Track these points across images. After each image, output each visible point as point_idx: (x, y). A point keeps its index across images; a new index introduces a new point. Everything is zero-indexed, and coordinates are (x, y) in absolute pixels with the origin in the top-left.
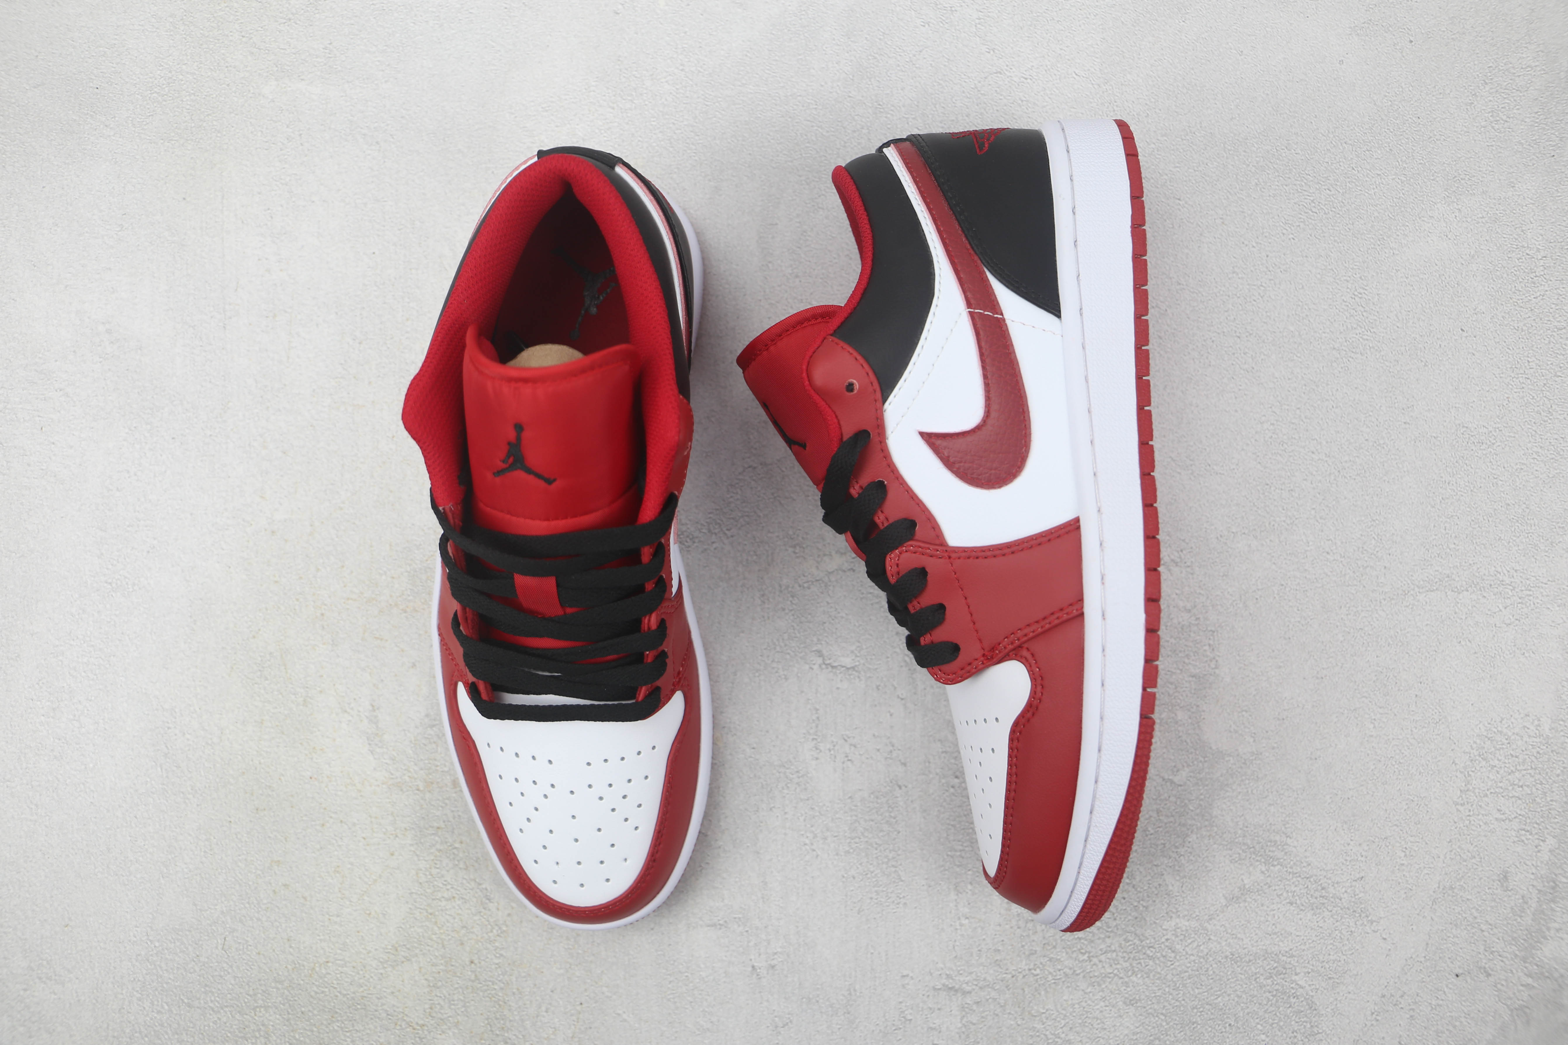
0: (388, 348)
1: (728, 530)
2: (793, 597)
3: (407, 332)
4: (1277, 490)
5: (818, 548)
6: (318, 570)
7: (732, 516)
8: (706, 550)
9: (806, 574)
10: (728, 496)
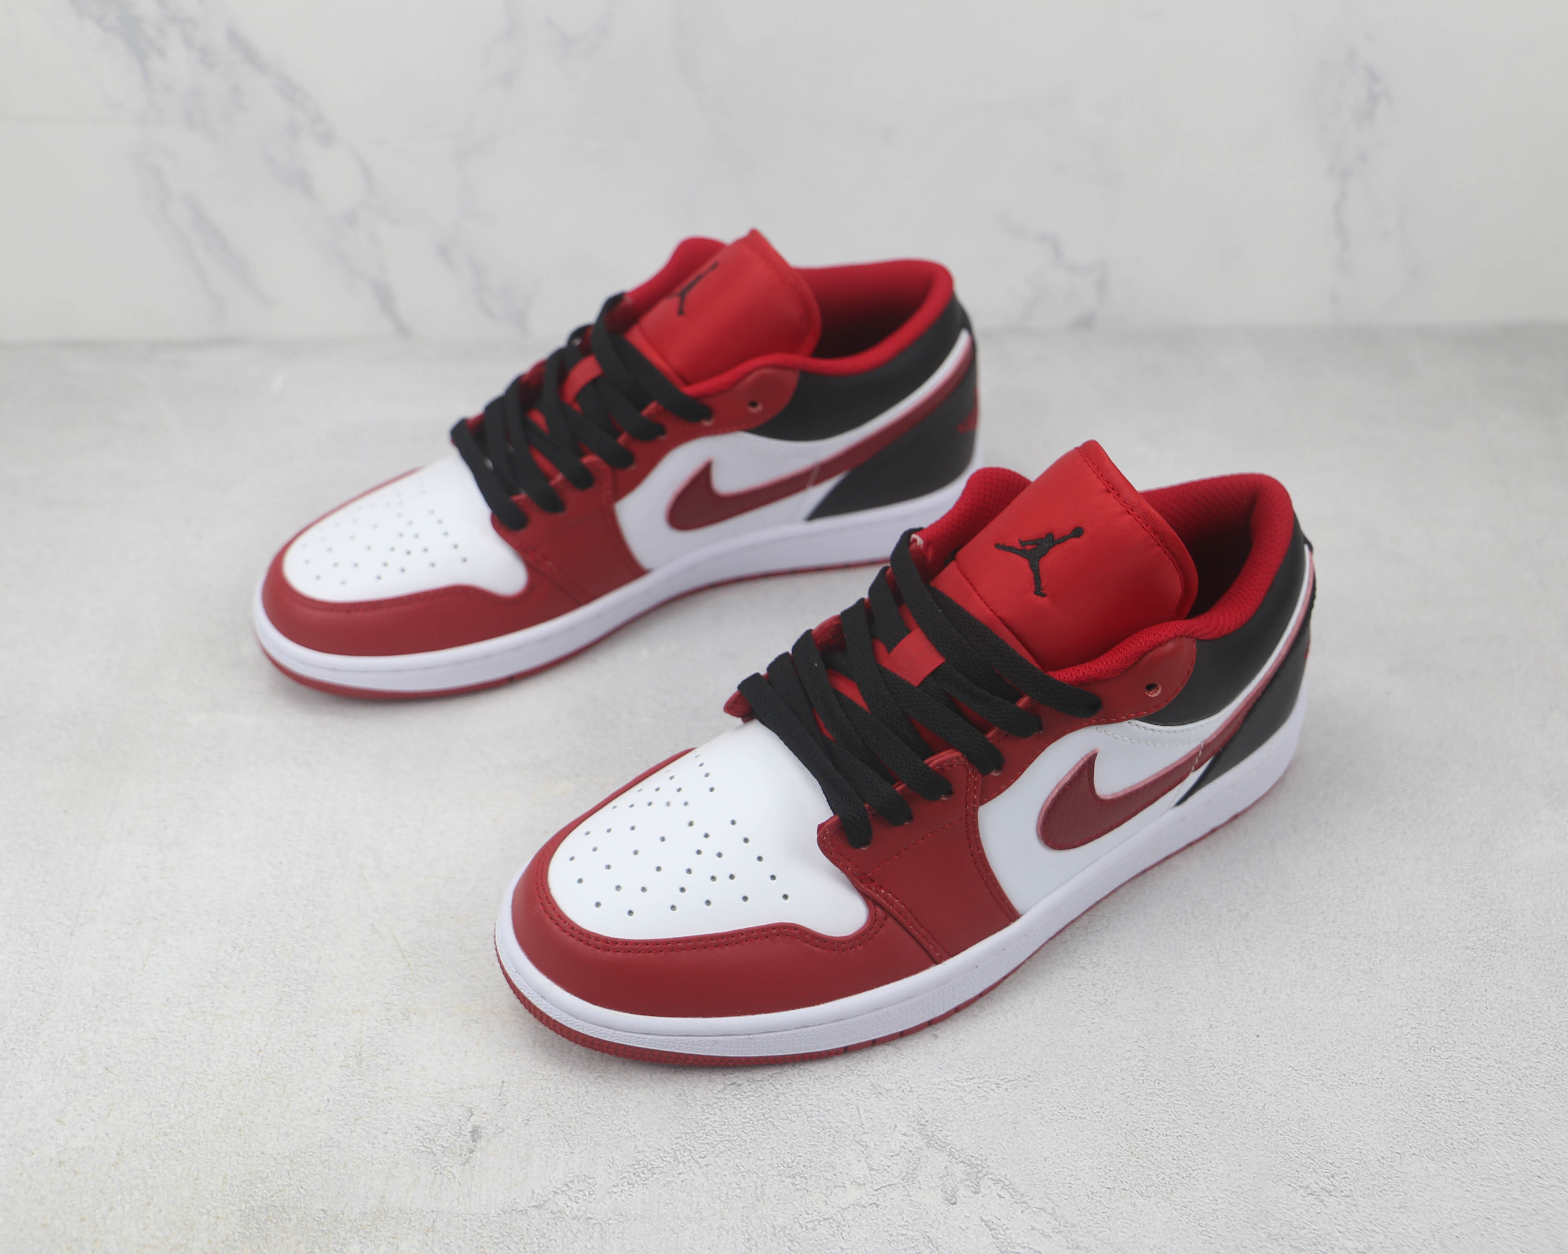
0: (276, 956)
1: (700, 1157)
2: (791, 1241)
3: (304, 940)
4: (1444, 1102)
5: (826, 1179)
6: (111, 1209)
7: (707, 1141)
8: (669, 1183)
9: (810, 1212)
10: (703, 1118)
